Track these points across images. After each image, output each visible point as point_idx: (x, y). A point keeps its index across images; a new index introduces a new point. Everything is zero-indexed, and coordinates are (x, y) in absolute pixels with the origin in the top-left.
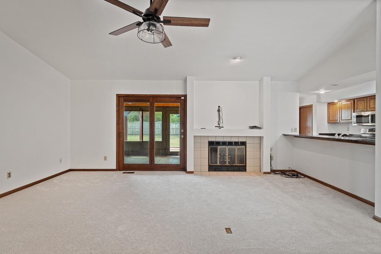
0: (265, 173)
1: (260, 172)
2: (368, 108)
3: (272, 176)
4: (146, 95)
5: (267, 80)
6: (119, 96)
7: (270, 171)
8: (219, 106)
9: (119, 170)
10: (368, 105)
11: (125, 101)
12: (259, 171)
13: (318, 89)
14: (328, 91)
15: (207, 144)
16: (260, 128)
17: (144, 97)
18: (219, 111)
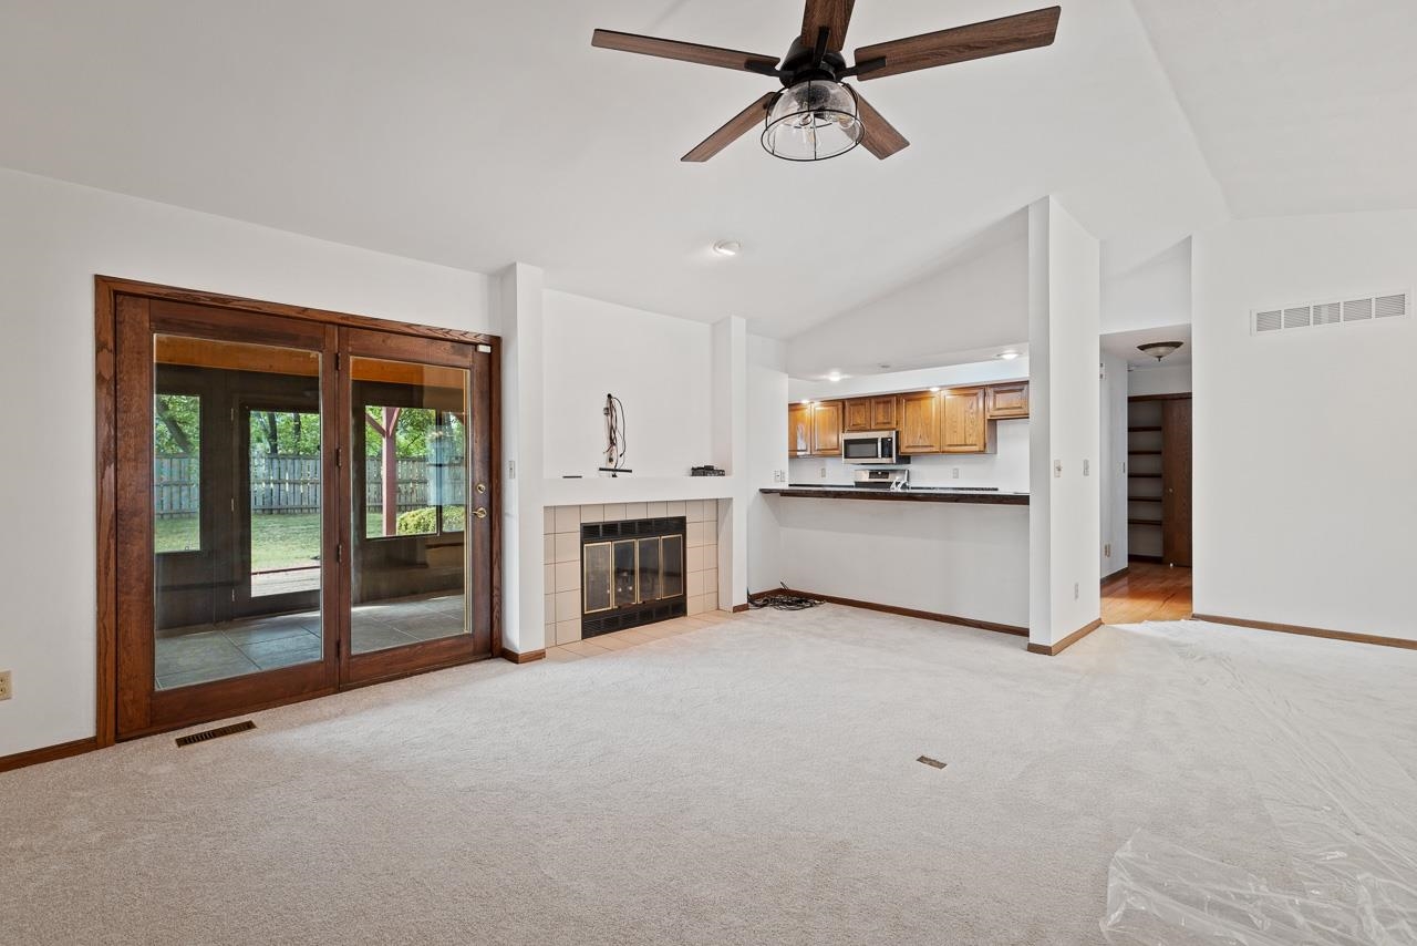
0: (738, 609)
1: (718, 609)
2: (873, 424)
3: (753, 612)
4: (306, 309)
5: (738, 325)
6: (116, 293)
7: (745, 601)
8: (609, 396)
9: (120, 738)
10: (873, 414)
11: (163, 324)
12: (715, 606)
13: (826, 369)
14: (846, 376)
15: (577, 537)
16: (721, 473)
17: (288, 317)
18: (609, 410)
